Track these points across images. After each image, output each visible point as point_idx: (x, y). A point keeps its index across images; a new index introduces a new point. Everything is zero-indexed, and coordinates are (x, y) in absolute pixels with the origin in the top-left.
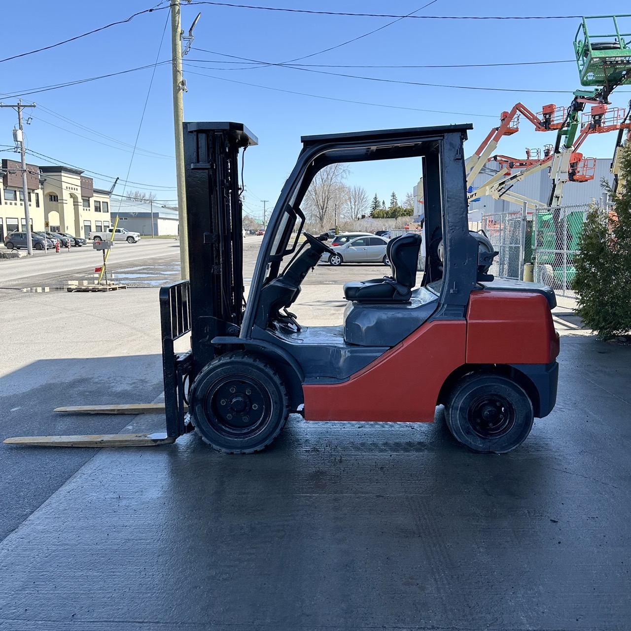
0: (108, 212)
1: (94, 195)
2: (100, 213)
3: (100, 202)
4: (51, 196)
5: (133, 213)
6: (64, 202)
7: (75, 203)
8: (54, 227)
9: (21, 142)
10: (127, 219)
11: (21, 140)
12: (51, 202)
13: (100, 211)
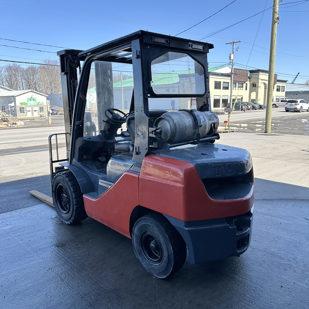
0: (284, 91)
1: (277, 83)
2: (279, 92)
3: (280, 86)
4: (254, 84)
5: (301, 91)
6: (259, 87)
7: (266, 88)
8: (253, 100)
9: (233, 60)
10: (297, 95)
11: (233, 59)
12: (253, 87)
13: (280, 91)
